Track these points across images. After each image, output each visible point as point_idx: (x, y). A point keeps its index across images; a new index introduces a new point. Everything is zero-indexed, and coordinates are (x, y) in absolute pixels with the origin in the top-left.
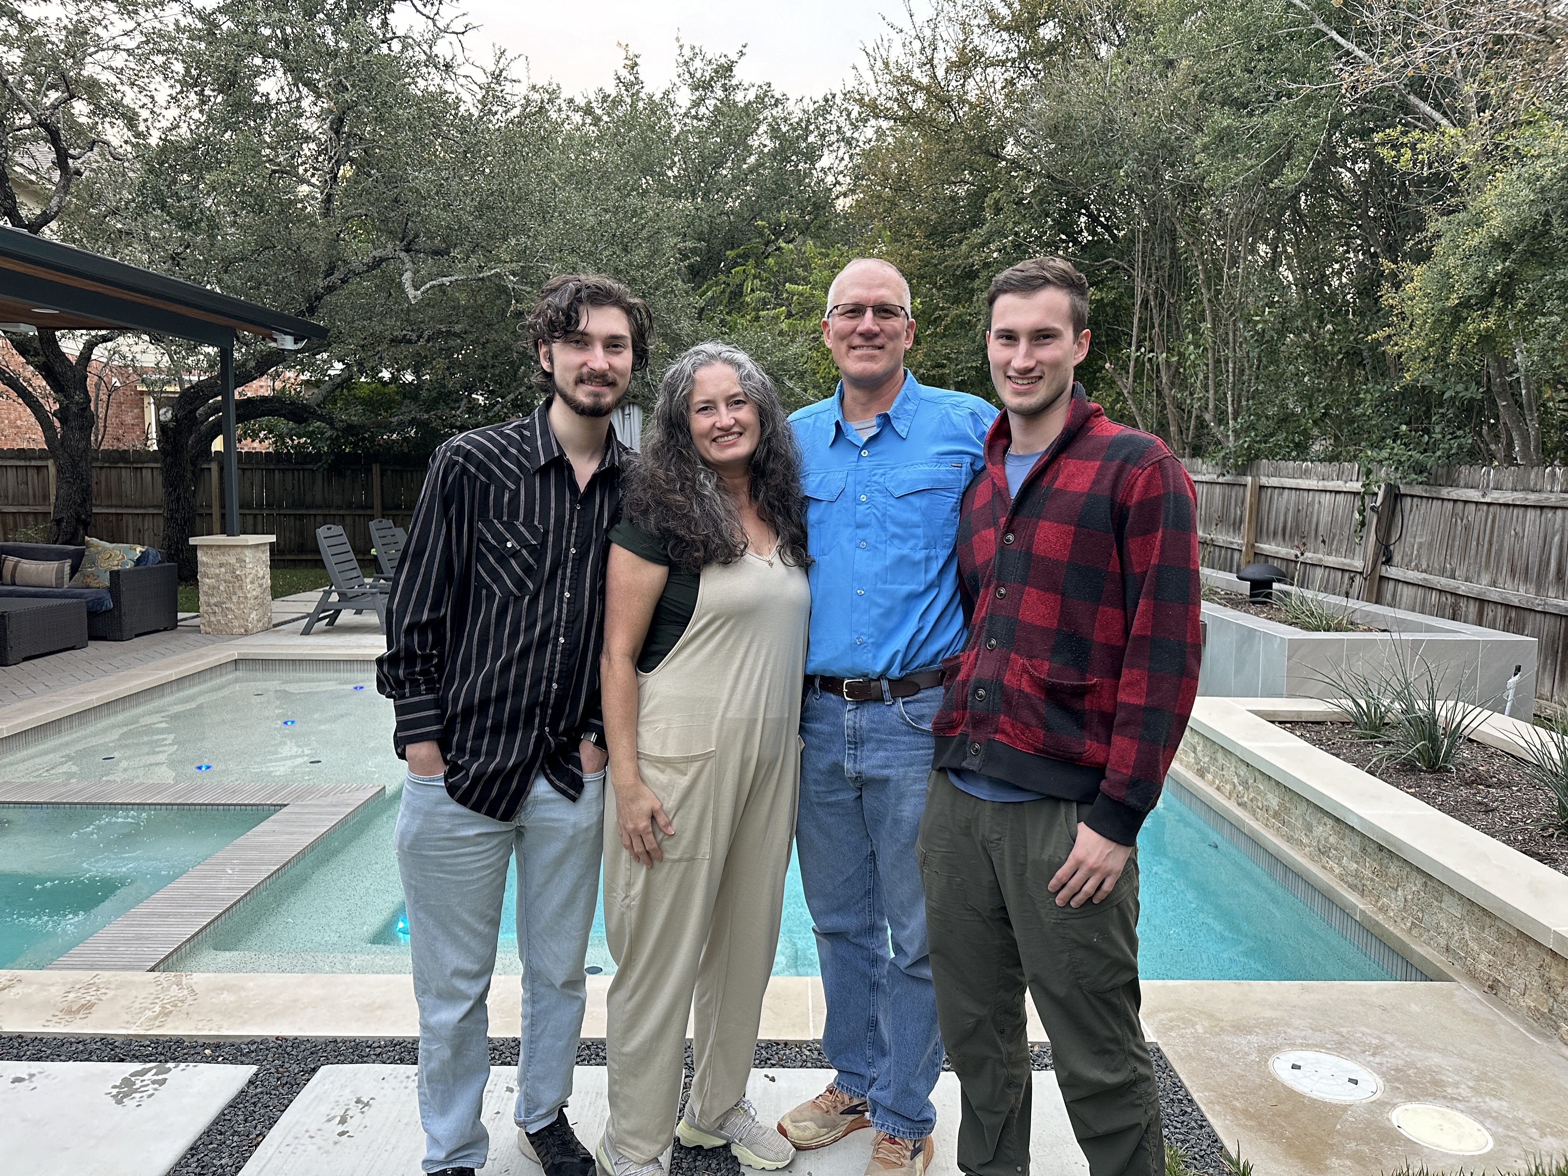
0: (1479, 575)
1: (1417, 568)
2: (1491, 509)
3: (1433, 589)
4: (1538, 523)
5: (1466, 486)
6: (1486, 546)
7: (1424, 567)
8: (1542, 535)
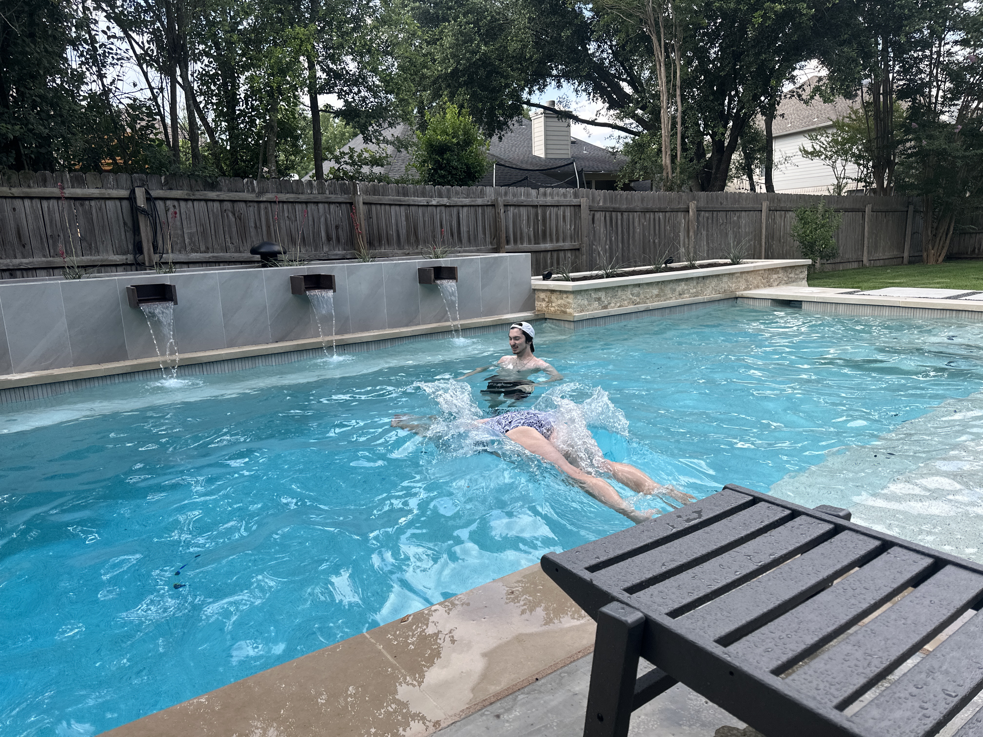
2: (262, 205)
4: (305, 211)
6: (264, 229)
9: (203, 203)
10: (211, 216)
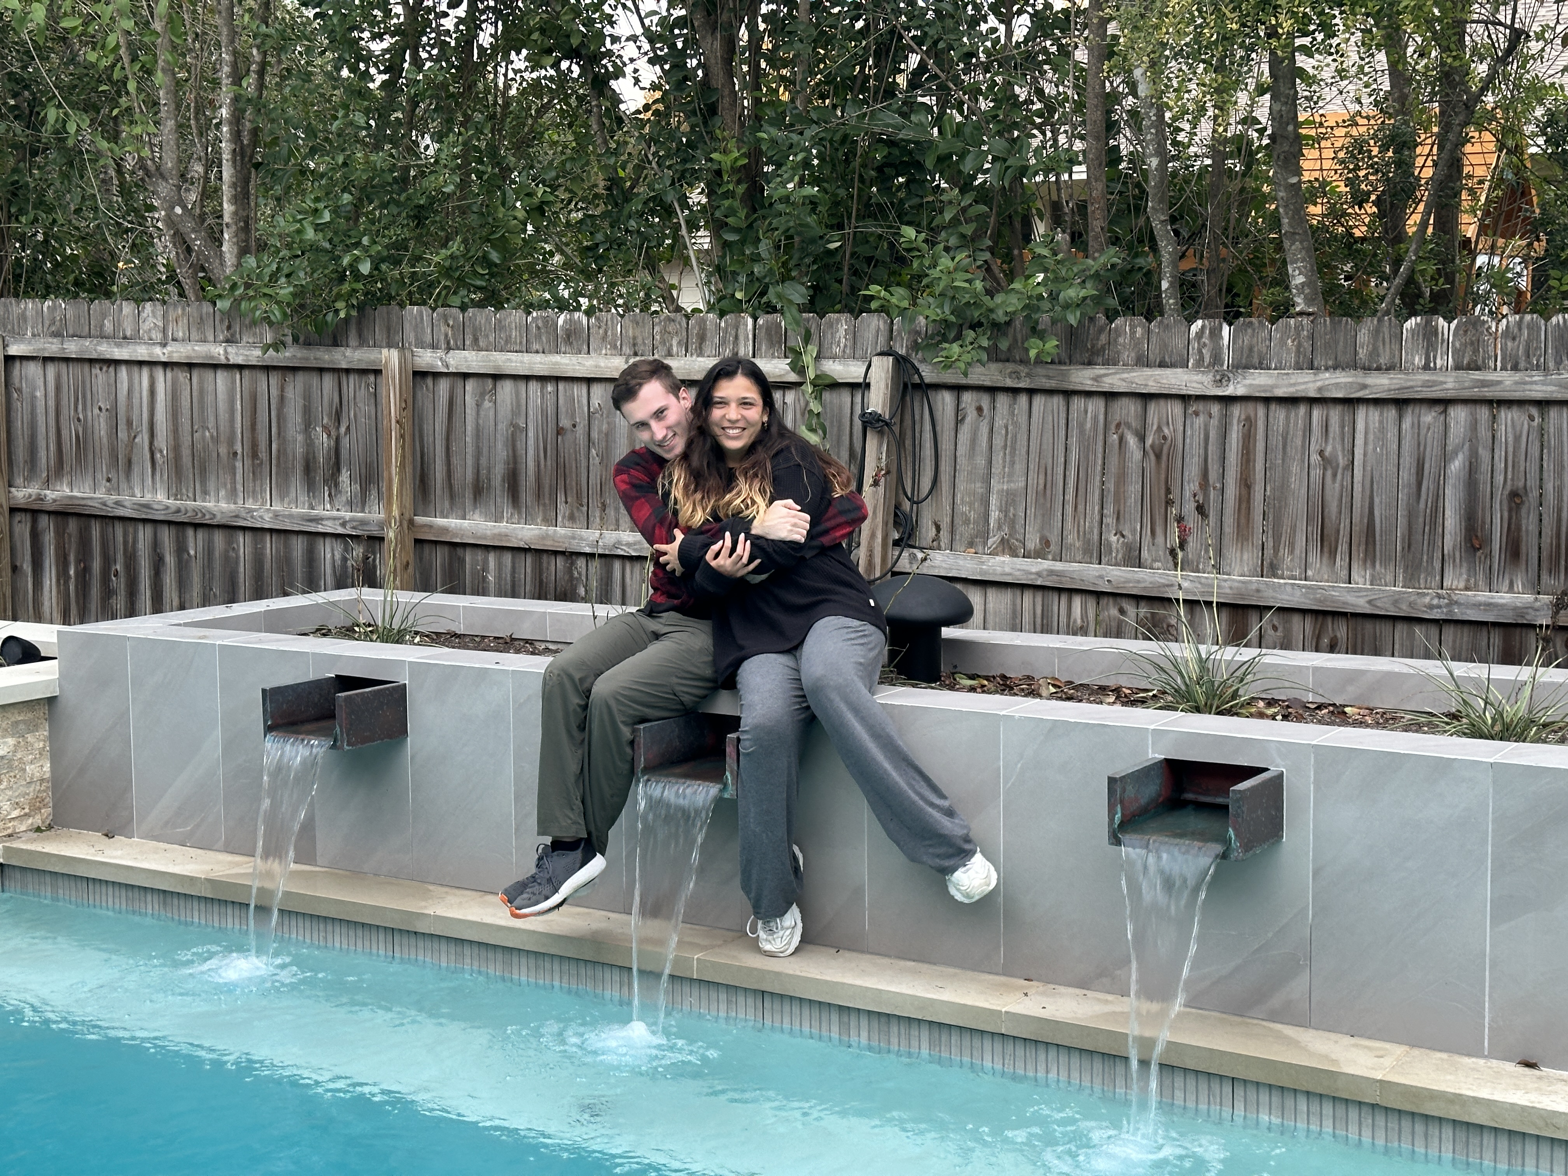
0: (1219, 553)
1: (1007, 547)
2: (1237, 411)
3: (1072, 591)
4: (1392, 434)
5: (1143, 362)
6: (1231, 491)
7: (1033, 542)
8: (1408, 461)
9: (1057, 402)
10: (1074, 440)
